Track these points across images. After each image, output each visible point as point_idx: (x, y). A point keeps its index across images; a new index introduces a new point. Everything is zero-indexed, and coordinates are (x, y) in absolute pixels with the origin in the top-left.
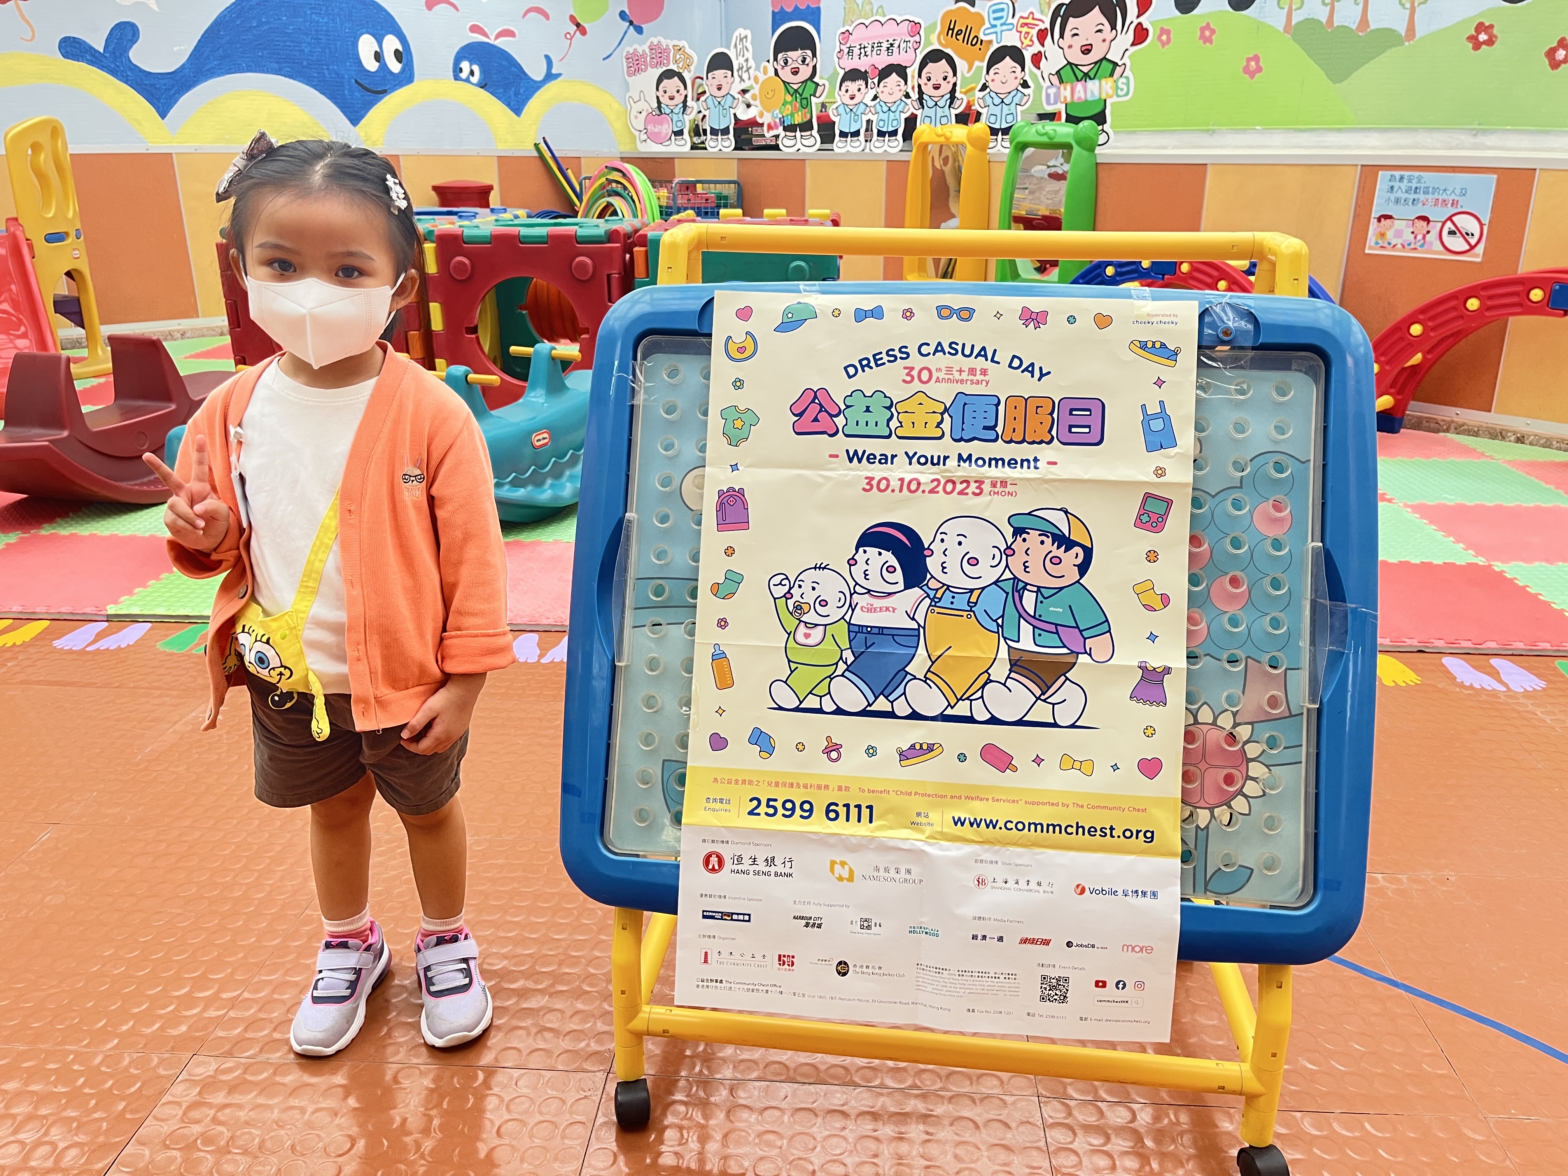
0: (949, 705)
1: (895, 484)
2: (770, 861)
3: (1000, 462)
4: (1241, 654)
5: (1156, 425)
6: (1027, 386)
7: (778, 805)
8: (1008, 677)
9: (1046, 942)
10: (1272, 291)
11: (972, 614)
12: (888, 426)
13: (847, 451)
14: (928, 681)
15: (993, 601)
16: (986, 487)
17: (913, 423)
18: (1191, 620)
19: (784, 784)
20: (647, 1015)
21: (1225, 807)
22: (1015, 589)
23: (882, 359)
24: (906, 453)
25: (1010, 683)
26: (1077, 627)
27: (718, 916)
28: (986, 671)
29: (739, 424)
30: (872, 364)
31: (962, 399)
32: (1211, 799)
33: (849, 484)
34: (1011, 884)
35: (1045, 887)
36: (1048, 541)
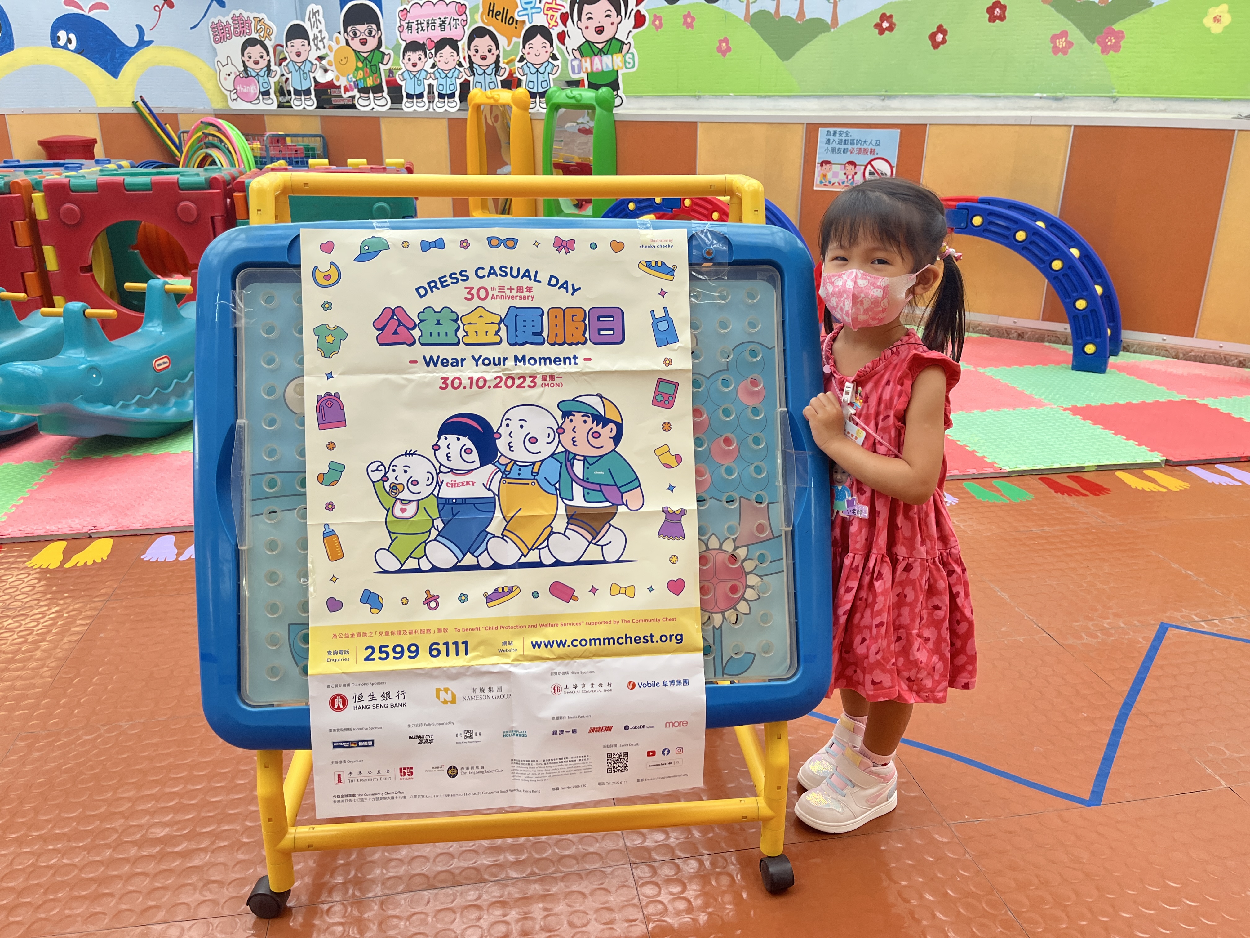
0: (523, 554)
1: (466, 382)
2: (386, 696)
3: (548, 361)
4: (736, 495)
5: (663, 326)
6: (564, 300)
7: (390, 650)
8: (567, 528)
9: (609, 729)
10: (741, 220)
11: (535, 481)
12: (456, 335)
13: (424, 357)
14: (505, 538)
15: (552, 470)
16: (539, 381)
17: (476, 332)
18: (698, 473)
19: (393, 633)
20: (293, 836)
21: (732, 610)
22: (567, 459)
23: (446, 281)
24: (473, 357)
25: (568, 533)
26: (616, 485)
27: (347, 744)
28: (550, 525)
29: (330, 339)
30: (439, 285)
31: (514, 312)
32: (722, 605)
33: (429, 384)
34: (579, 688)
35: (605, 687)
36: (590, 420)
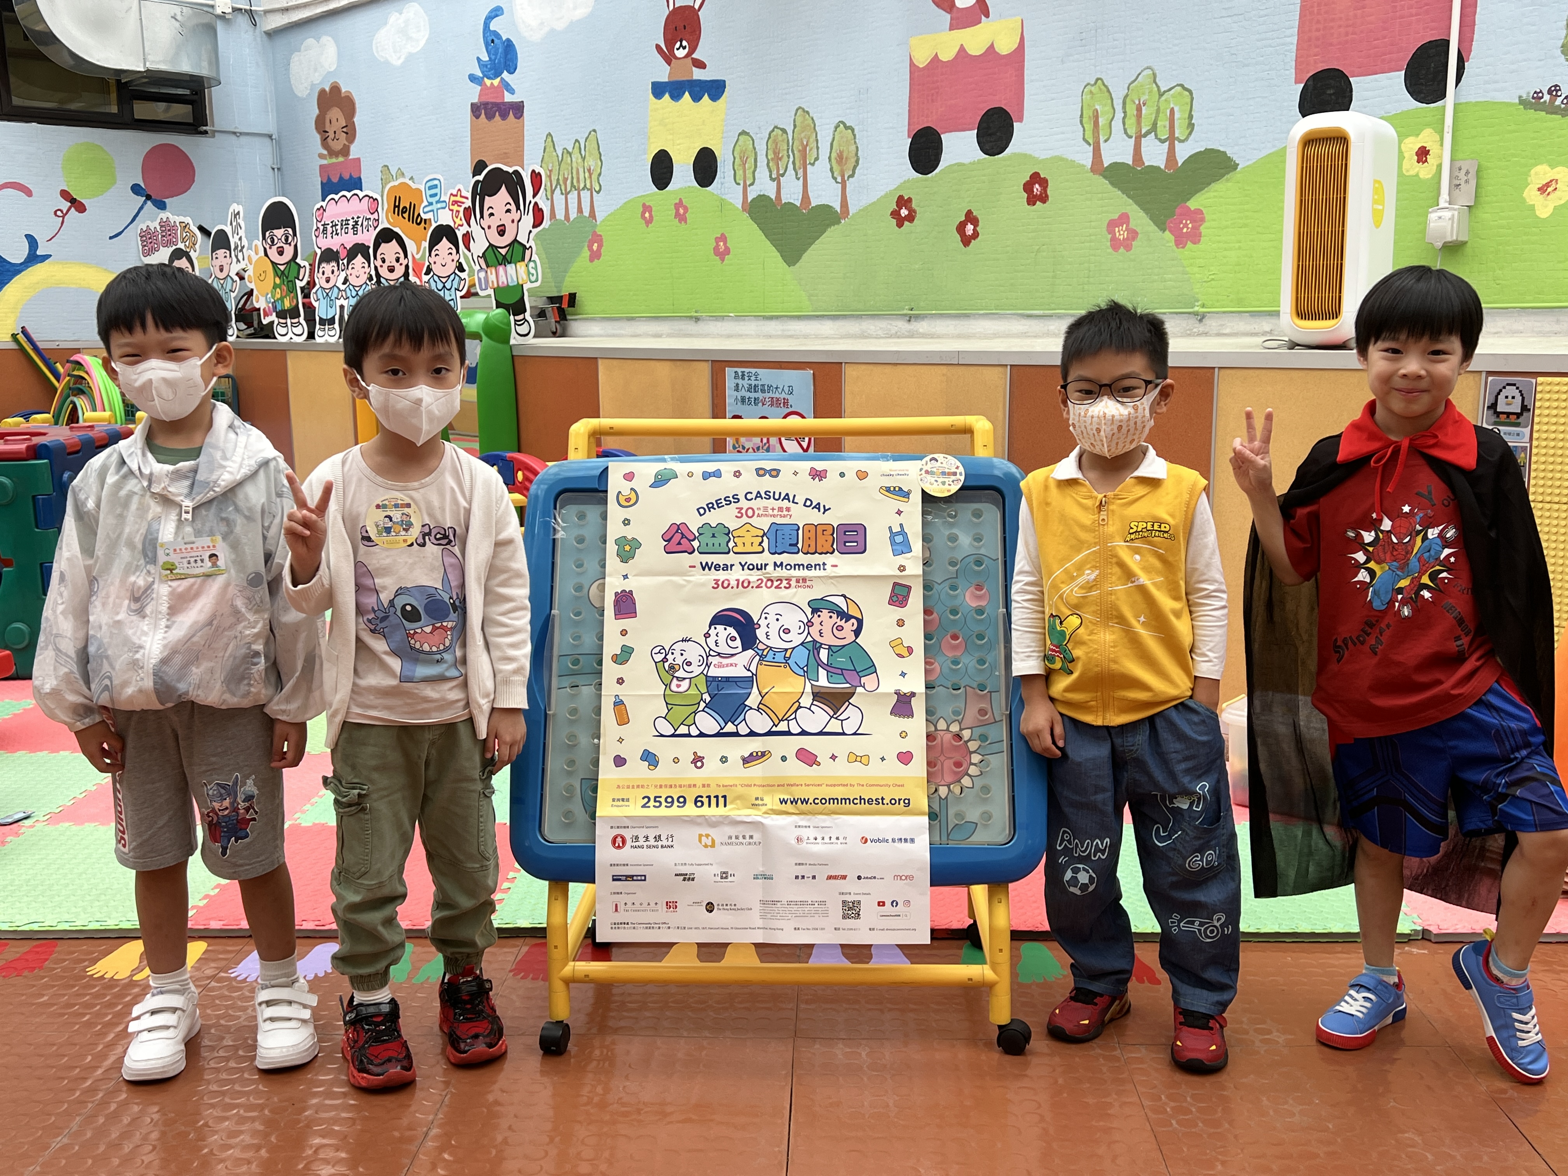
0: (774, 724)
1: (733, 583)
2: (658, 838)
3: (801, 567)
4: (962, 684)
5: (899, 539)
6: (816, 517)
7: (662, 800)
8: (812, 704)
9: (844, 877)
11: (787, 665)
12: (727, 545)
13: (701, 563)
14: (760, 710)
15: (801, 657)
16: (793, 583)
17: (744, 543)
18: (926, 663)
19: (666, 786)
20: (572, 968)
21: (957, 784)
22: (814, 648)
23: (721, 503)
24: (740, 563)
25: (813, 708)
26: (855, 670)
27: (624, 878)
28: (798, 701)
29: (627, 548)
30: (715, 506)
31: (774, 528)
32: (948, 778)
33: (703, 585)
34: (819, 840)
35: (841, 840)
36: (835, 616)
